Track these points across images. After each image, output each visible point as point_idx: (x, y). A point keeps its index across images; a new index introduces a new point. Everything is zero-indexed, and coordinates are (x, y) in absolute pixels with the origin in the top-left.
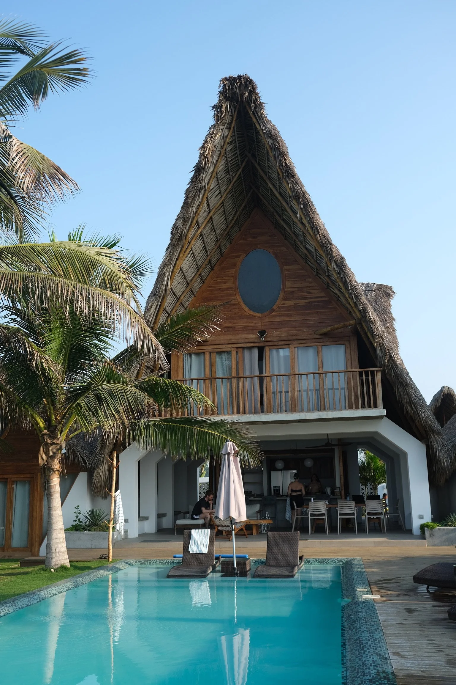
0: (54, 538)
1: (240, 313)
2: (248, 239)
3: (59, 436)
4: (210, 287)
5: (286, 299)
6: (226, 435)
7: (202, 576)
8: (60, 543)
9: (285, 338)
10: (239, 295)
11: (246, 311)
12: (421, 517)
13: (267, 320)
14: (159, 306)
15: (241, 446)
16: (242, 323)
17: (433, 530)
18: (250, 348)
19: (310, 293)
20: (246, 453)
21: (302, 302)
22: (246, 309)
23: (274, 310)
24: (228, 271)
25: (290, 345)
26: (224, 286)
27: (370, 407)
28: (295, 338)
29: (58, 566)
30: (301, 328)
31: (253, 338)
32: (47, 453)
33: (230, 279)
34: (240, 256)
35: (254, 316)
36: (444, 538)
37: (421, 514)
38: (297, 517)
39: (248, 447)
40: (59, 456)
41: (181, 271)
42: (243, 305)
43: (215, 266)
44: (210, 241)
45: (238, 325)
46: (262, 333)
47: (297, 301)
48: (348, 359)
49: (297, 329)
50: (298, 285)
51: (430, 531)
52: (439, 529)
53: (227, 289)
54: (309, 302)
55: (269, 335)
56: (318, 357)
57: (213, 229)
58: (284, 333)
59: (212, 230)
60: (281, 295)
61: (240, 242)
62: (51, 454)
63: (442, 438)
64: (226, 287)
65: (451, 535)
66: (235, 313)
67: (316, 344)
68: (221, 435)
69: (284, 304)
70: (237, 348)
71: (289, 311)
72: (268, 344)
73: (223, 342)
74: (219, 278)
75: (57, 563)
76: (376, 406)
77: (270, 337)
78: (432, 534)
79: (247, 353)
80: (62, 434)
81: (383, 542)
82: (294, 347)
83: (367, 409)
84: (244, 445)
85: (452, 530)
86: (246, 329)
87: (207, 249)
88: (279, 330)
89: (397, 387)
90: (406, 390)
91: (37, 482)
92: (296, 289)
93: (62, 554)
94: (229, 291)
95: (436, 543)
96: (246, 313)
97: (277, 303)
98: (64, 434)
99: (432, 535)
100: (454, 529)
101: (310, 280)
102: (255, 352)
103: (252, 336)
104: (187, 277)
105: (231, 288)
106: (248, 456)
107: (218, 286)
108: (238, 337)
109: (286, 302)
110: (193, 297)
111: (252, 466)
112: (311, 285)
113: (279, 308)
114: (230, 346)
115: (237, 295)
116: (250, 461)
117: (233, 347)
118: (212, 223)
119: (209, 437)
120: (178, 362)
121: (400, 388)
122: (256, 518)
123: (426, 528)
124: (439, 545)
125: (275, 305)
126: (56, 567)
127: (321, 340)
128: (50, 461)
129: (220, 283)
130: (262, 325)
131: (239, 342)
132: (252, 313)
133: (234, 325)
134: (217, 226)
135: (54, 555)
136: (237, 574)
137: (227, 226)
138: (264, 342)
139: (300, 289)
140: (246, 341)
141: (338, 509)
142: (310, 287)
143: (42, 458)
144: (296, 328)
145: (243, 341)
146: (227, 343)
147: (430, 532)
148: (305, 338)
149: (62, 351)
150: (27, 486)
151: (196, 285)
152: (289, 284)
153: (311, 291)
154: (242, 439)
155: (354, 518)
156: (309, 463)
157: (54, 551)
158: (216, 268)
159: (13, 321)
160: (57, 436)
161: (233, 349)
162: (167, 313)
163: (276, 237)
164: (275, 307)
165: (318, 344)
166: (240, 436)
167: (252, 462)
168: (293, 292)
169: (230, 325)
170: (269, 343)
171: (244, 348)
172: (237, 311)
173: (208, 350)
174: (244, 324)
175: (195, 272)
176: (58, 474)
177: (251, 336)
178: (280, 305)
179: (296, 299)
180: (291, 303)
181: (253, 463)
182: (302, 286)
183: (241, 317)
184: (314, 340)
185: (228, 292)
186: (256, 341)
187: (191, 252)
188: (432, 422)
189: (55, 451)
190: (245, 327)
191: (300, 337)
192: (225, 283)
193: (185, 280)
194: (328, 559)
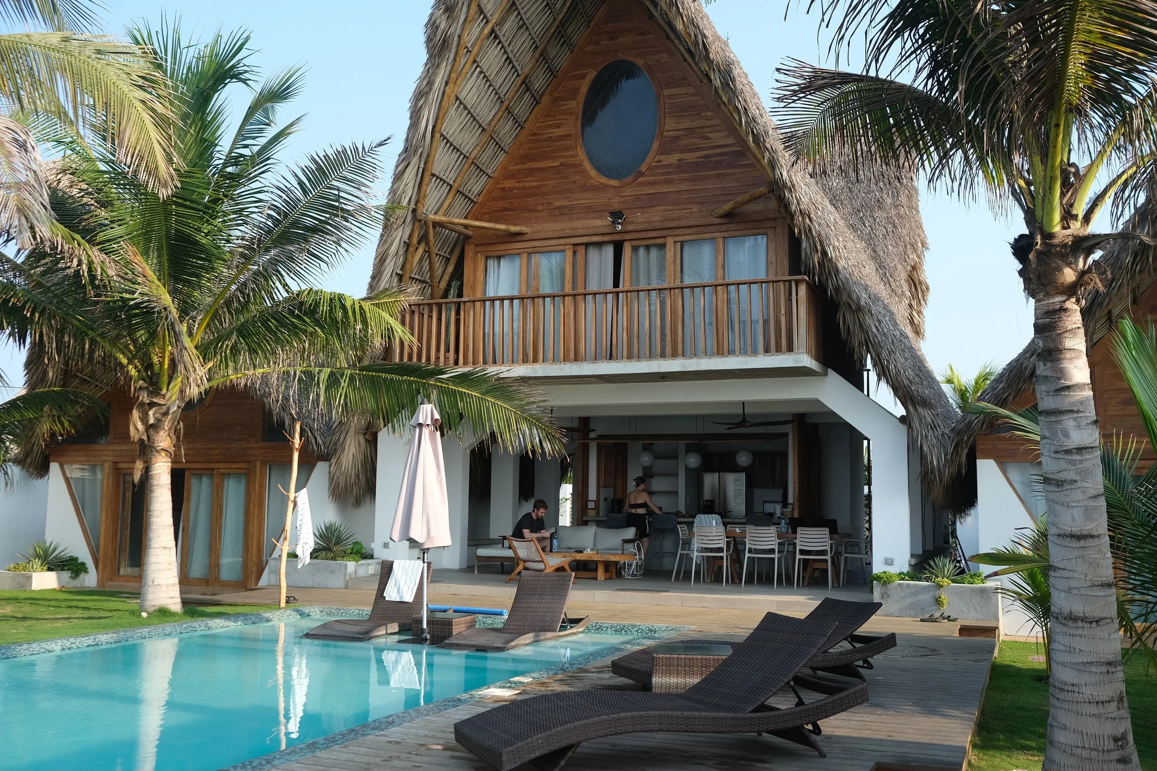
0: (152, 562)
1: (582, 182)
2: (602, 43)
3: (164, 391)
4: (534, 135)
5: (663, 152)
6: (494, 397)
7: (360, 638)
8: (163, 570)
9: (659, 225)
10: (581, 147)
11: (593, 176)
12: (889, 562)
13: (628, 192)
14: (421, 170)
15: (526, 418)
16: (584, 199)
17: (889, 586)
18: (600, 245)
19: (708, 138)
20: (535, 430)
21: (691, 157)
22: (593, 173)
23: (641, 174)
24: (565, 105)
25: (668, 238)
26: (557, 132)
27: (778, 350)
28: (675, 224)
29: (155, 608)
30: (688, 206)
31: (603, 226)
32: (144, 419)
33: (567, 119)
34: (587, 74)
35: (606, 186)
36: (908, 601)
37: (889, 556)
38: (683, 552)
39: (538, 420)
40: (167, 424)
41: (462, 106)
42: (587, 165)
43: (542, 95)
44: (521, 47)
45: (578, 202)
46: (617, 215)
47: (684, 156)
48: (772, 263)
49: (681, 207)
50: (686, 124)
51: (883, 588)
52: (899, 584)
53: (562, 138)
54: (705, 157)
55: (631, 219)
56: (717, 259)
57: (523, 25)
58: (655, 216)
59: (522, 27)
60: (655, 145)
61: (587, 48)
62: (152, 421)
63: (933, 414)
64: (560, 134)
65: (922, 597)
66: (575, 182)
67: (714, 234)
68: (483, 397)
69: (659, 161)
70: (575, 245)
71: (667, 173)
72: (628, 236)
73: (549, 235)
74: (549, 119)
75: (154, 604)
76: (790, 349)
77: (631, 223)
78: (886, 593)
79: (593, 253)
80: (171, 385)
81: (798, 603)
82: (675, 242)
83: (773, 355)
84: (531, 416)
85: (925, 588)
86: (592, 211)
87: (516, 64)
88: (650, 210)
89: (842, 313)
90: (859, 319)
91: (255, 477)
92: (682, 133)
93: (164, 588)
94: (565, 140)
95: (892, 611)
96: (593, 181)
97: (648, 160)
98: (175, 386)
99: (885, 596)
100: (928, 585)
101: (709, 114)
102: (609, 252)
103: (602, 223)
104: (477, 118)
105: (569, 135)
106: (541, 435)
107: (546, 134)
108: (576, 224)
109: (663, 157)
110: (502, 156)
111: (549, 453)
112: (709, 123)
113: (651, 169)
114: (563, 241)
115: (579, 148)
116: (544, 445)
117: (568, 243)
118: (519, 13)
119: (462, 400)
120: (475, 271)
121: (848, 316)
122: (621, 552)
123: (875, 582)
124: (898, 615)
125: (644, 164)
126: (151, 609)
127: (724, 228)
128: (152, 433)
129: (550, 126)
130: (620, 202)
131: (577, 234)
132: (603, 180)
133: (571, 203)
134: (530, 20)
135: (151, 590)
136: (426, 640)
137: (555, 19)
138: (621, 232)
139: (690, 131)
140: (591, 232)
141: (747, 540)
142: (708, 127)
143: (136, 427)
144: (678, 205)
145: (584, 233)
146: (557, 236)
147: (881, 589)
148: (693, 223)
149: (150, 242)
150: (243, 482)
151: (506, 132)
152: (671, 125)
153: (709, 135)
154: (525, 405)
155: (773, 559)
156: (744, 458)
157: (150, 583)
158: (545, 100)
159: (83, 193)
160: (161, 390)
161: (567, 247)
162: (445, 185)
163: (652, 36)
164: (643, 168)
165: (718, 234)
166: (521, 400)
167: (547, 446)
168: (675, 139)
169: (565, 203)
170: (630, 234)
171: (587, 245)
172: (577, 178)
173: (526, 250)
174: (587, 201)
175: (497, 107)
176: (166, 455)
177: (598, 223)
178: (654, 164)
179: (682, 151)
180: (672, 159)
181: (550, 449)
182: (695, 126)
183: (585, 188)
184: (710, 228)
185: (564, 142)
186: (608, 231)
187: (478, 69)
188: (910, 382)
189: (158, 415)
190: (590, 207)
191: (684, 223)
192: (559, 127)
193: (475, 122)
194: (634, 626)
